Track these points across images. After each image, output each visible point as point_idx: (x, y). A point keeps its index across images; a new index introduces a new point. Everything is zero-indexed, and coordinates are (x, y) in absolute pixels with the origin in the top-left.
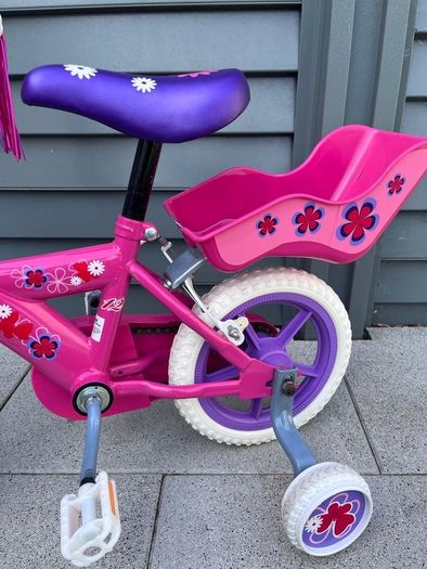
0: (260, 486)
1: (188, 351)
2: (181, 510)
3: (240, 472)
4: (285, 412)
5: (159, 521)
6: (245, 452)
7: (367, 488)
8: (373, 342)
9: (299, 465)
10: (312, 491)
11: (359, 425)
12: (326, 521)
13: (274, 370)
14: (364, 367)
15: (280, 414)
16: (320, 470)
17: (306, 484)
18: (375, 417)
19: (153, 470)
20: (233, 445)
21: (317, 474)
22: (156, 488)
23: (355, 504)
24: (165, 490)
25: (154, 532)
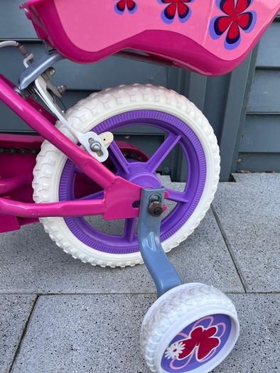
0: (131, 304)
1: (47, 172)
2: (49, 330)
3: (113, 291)
4: (151, 234)
5: (25, 340)
6: (120, 273)
7: (234, 310)
8: (237, 183)
9: (162, 286)
10: (173, 314)
11: (226, 249)
12: (189, 346)
13: (141, 189)
14: (230, 202)
15: (147, 235)
16: (183, 292)
17: (167, 308)
18: (239, 242)
19: (28, 291)
20: (108, 268)
21: (180, 296)
22: (28, 307)
23: (221, 327)
24: (36, 309)
25: (18, 352)
